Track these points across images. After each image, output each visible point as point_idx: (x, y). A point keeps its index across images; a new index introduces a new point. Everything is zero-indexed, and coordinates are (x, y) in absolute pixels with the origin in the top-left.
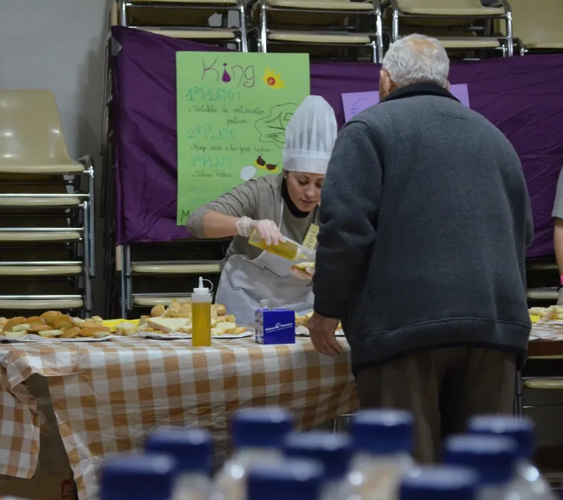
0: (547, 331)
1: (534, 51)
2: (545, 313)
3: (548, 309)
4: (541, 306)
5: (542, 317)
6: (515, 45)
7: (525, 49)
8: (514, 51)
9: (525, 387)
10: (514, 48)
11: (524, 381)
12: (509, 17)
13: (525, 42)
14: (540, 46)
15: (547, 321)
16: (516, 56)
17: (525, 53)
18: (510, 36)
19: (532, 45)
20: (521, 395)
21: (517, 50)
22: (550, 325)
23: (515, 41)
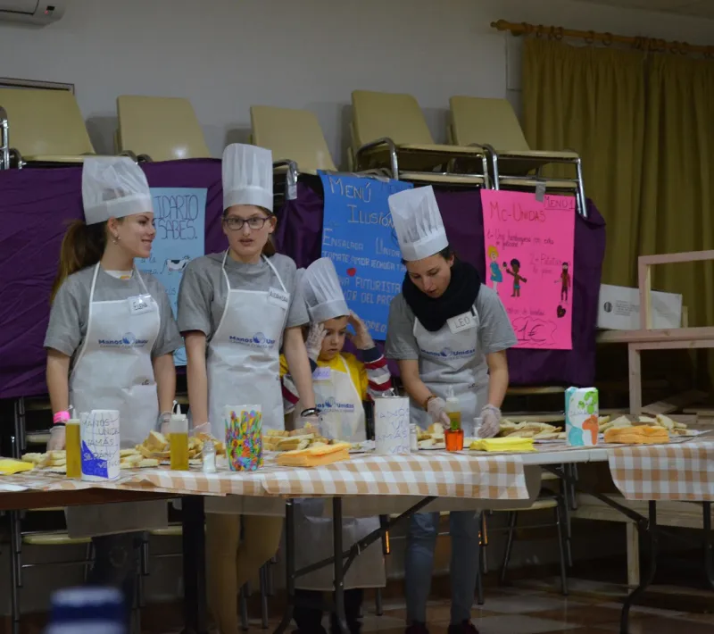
0: (40, 479)
1: (33, 164)
2: (41, 460)
3: (44, 455)
4: (37, 452)
5: (37, 463)
6: (13, 156)
7: (24, 161)
8: (10, 164)
9: (25, 544)
10: (11, 159)
11: (23, 536)
12: (5, 125)
13: (23, 153)
14: (40, 158)
15: (42, 469)
16: (13, 170)
17: (24, 167)
18: (5, 147)
19: (32, 157)
20: (20, 552)
21: (14, 162)
22: (46, 473)
23: (12, 152)
